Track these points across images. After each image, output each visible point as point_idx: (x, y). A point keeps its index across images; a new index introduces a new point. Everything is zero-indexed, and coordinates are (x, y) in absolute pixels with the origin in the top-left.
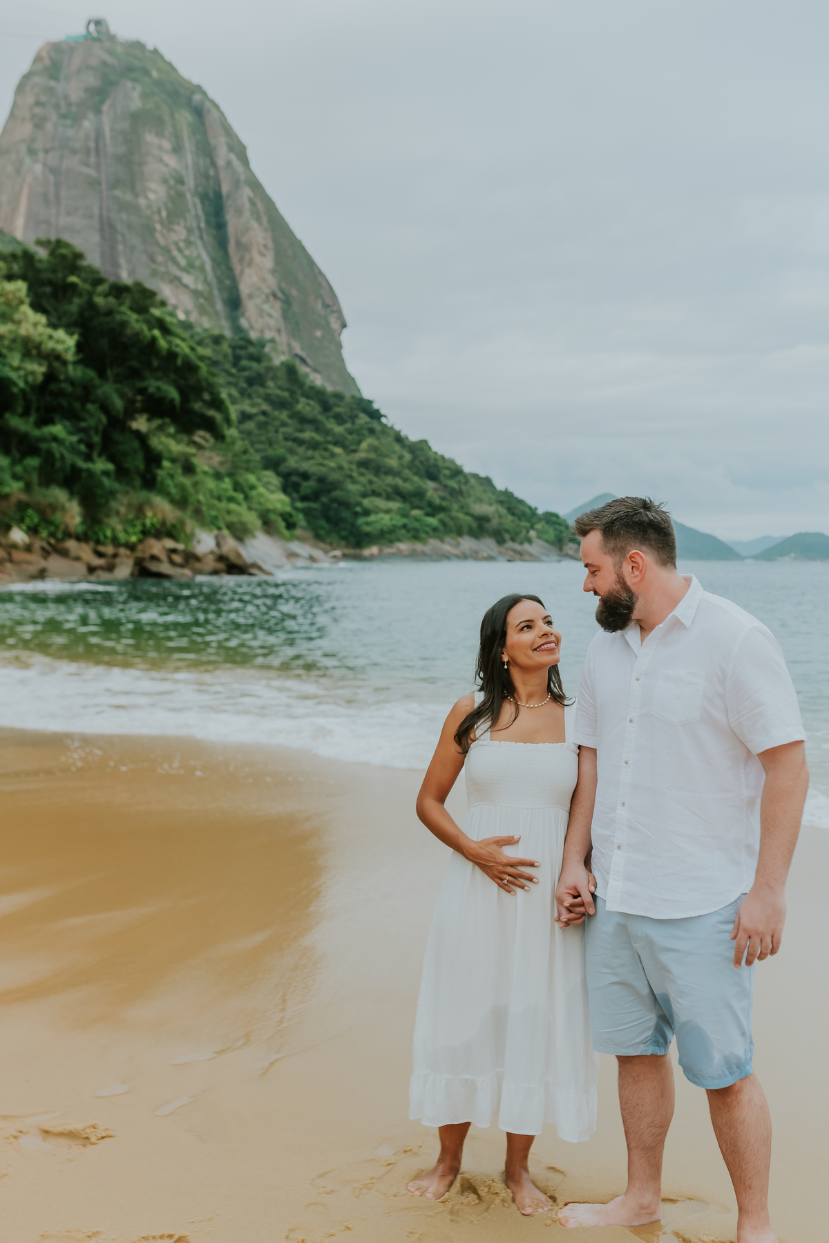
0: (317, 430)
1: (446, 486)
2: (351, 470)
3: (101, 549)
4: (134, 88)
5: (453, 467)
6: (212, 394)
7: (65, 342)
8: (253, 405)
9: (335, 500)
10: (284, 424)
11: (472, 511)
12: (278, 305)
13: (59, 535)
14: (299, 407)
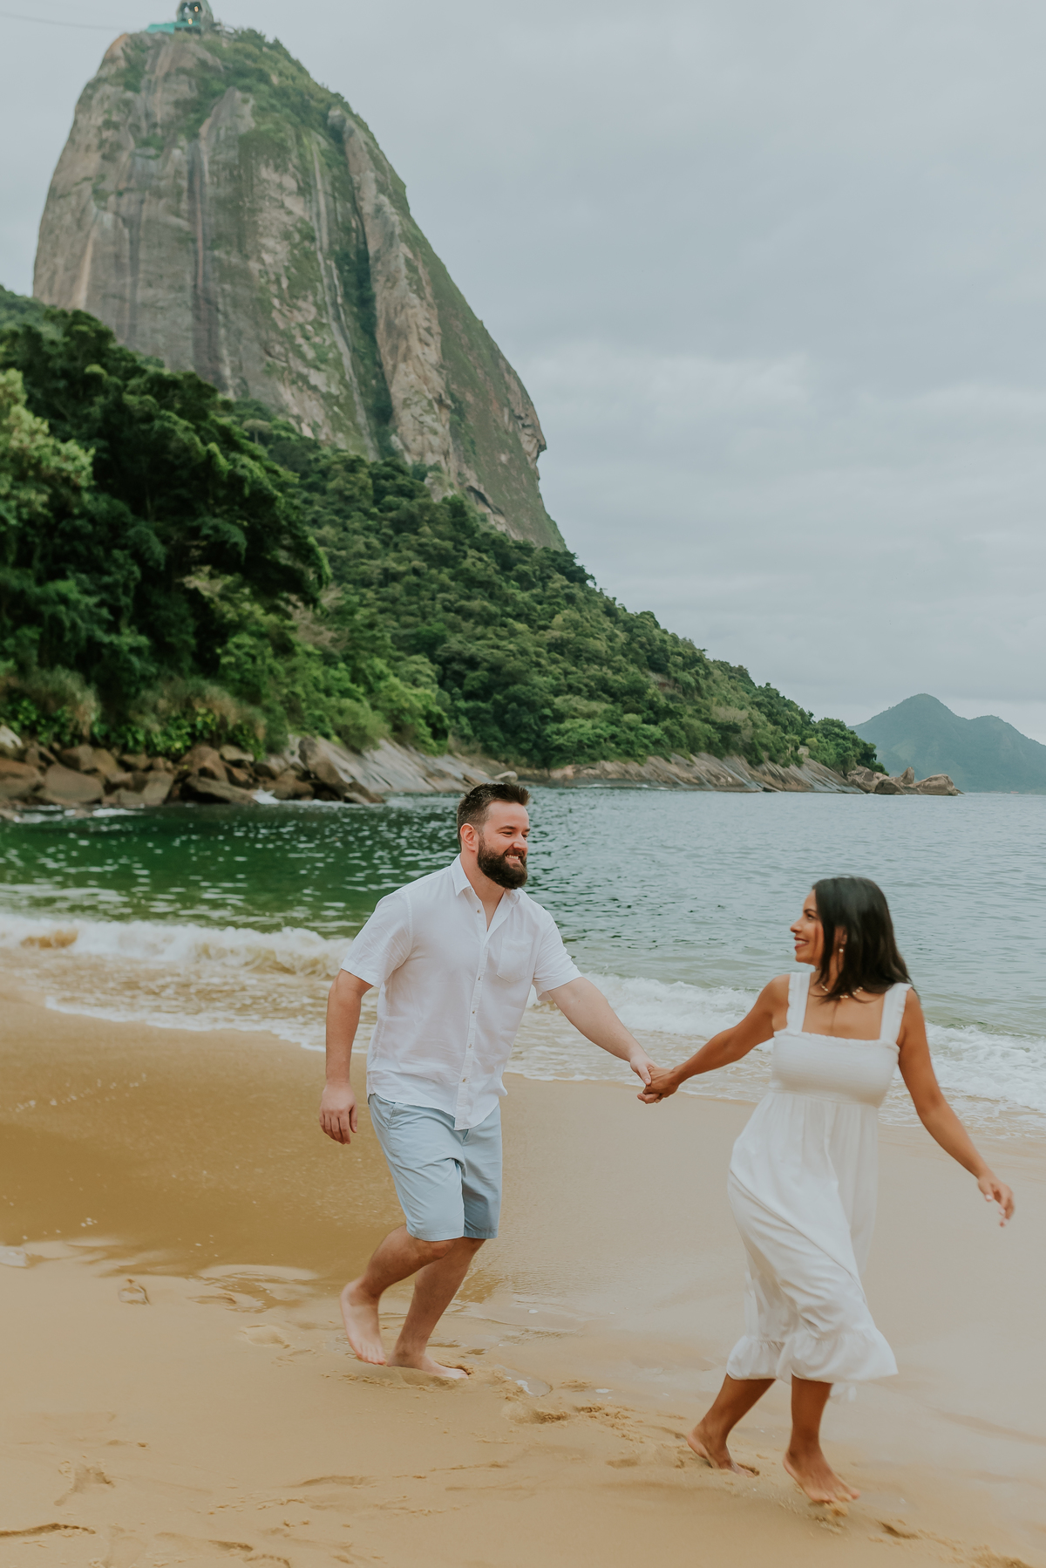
0: (492, 597)
1: (676, 680)
2: (538, 655)
3: (128, 758)
4: (245, 101)
5: (689, 652)
6: (294, 537)
7: (78, 458)
8: (399, 561)
9: (514, 698)
10: (444, 588)
11: (713, 717)
12: (445, 415)
13: (67, 738)
14: (467, 563)
